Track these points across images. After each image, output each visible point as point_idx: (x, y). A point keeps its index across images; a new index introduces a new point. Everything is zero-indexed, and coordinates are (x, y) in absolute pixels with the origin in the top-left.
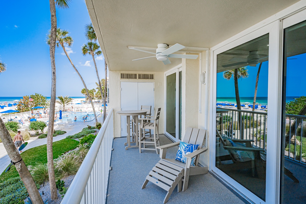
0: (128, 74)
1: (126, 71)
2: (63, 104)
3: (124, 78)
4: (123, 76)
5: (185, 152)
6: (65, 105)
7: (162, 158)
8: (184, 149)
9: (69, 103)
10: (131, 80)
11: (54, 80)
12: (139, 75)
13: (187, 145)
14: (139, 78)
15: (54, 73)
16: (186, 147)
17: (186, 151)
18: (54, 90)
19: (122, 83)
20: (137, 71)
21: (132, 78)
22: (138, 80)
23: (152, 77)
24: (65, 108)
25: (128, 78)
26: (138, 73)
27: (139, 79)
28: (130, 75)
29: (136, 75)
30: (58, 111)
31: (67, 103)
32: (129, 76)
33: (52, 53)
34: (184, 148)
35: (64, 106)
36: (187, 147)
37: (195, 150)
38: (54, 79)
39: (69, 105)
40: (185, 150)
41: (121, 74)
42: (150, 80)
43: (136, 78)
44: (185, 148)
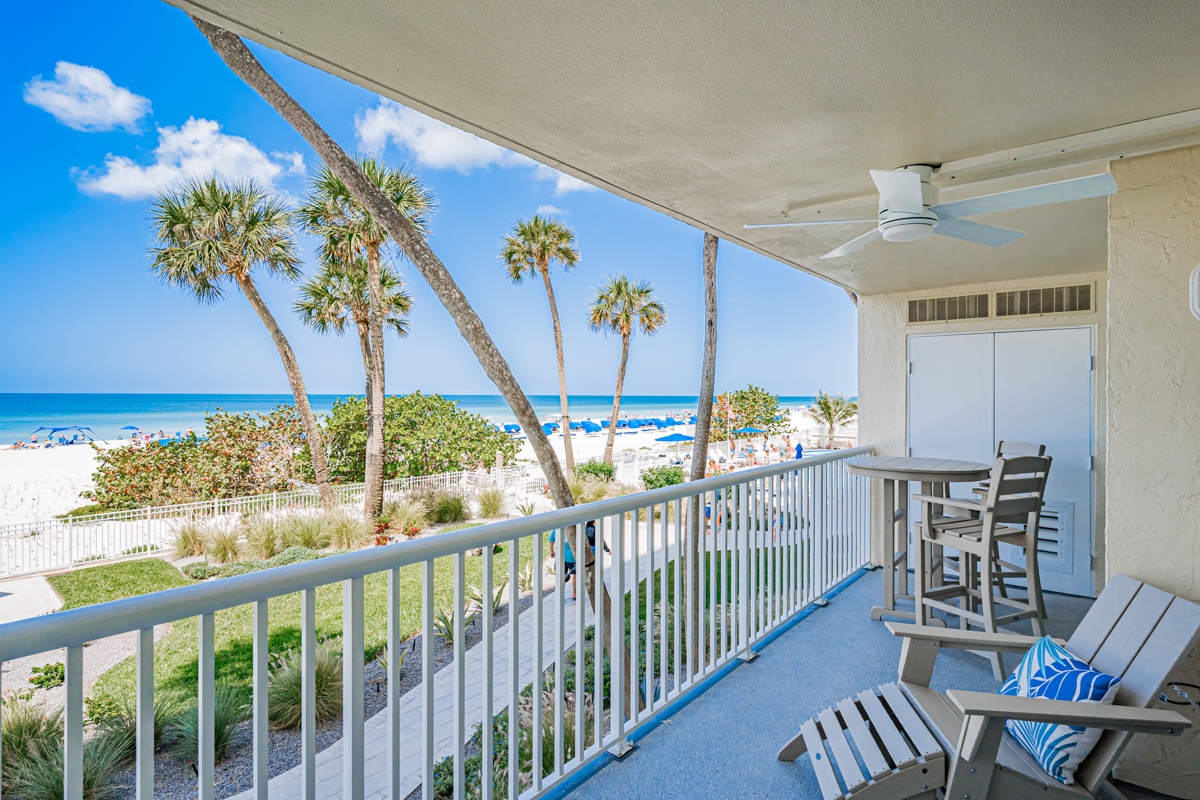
0: (941, 302)
1: (934, 287)
2: (828, 425)
3: (923, 319)
4: (917, 312)
5: (1032, 691)
6: (836, 425)
7: (903, 679)
8: (1033, 674)
9: (849, 419)
10: (956, 324)
11: (711, 346)
12: (1001, 297)
13: (1056, 664)
14: (1000, 312)
15: (711, 323)
16: (1047, 668)
17: (1038, 688)
18: (709, 377)
19: (913, 341)
20: (987, 281)
21: (963, 316)
22: (993, 320)
23: (1080, 299)
24: (835, 439)
25: (941, 317)
26: (992, 289)
27: (998, 315)
28: (952, 301)
29: (983, 299)
30: (812, 446)
31: (844, 421)
32: (947, 310)
33: (709, 261)
34: (1035, 668)
35: (832, 429)
36: (1049, 672)
37: (1083, 696)
38: (711, 343)
39: (849, 425)
40: (1034, 683)
41: (912, 304)
42: (1065, 317)
43: (985, 314)
44: (1039, 674)
